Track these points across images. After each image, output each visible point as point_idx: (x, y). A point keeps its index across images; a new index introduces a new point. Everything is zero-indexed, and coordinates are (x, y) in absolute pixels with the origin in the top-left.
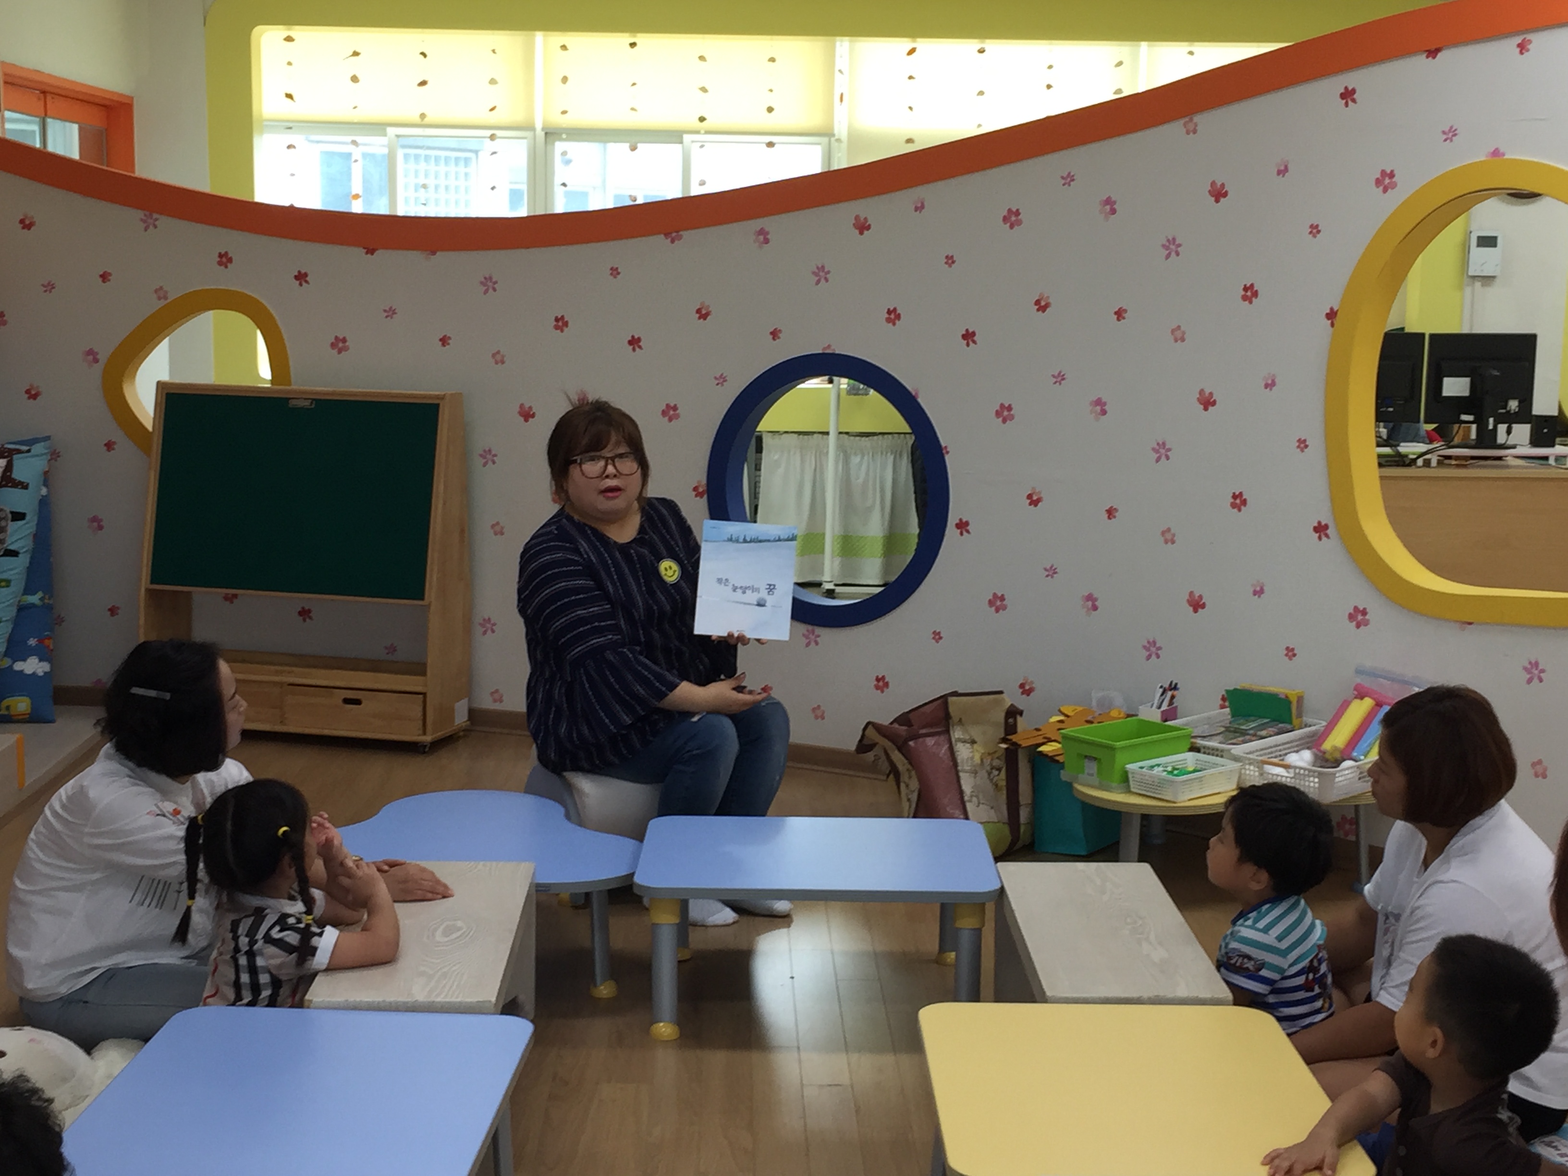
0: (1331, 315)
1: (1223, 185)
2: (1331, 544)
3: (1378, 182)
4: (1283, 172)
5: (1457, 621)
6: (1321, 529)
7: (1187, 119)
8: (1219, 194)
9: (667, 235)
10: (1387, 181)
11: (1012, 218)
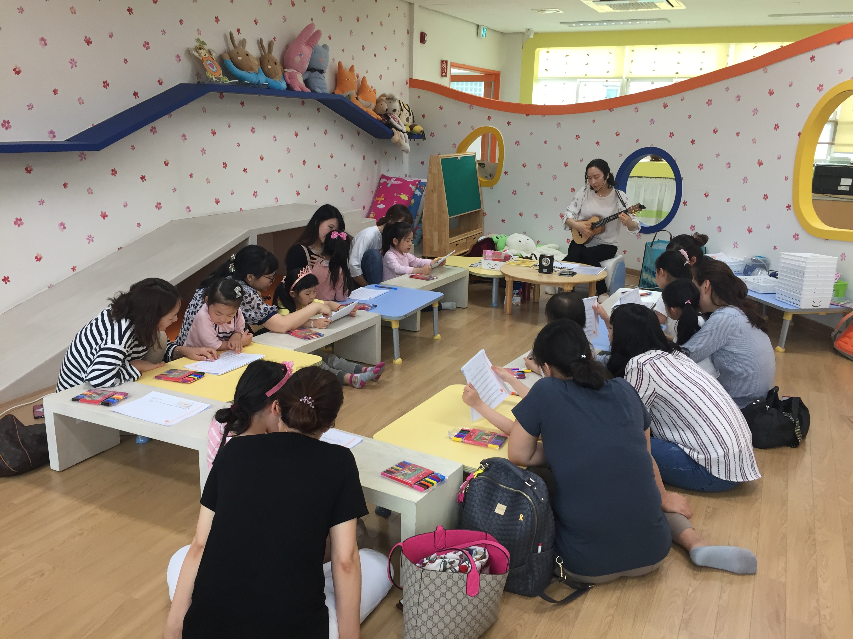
0: (799, 134)
1: (773, 90)
2: (791, 212)
3: (818, 88)
4: (790, 85)
5: (824, 239)
6: (788, 207)
7: (765, 68)
8: (771, 93)
9: (609, 110)
10: (821, 88)
11: (709, 102)
